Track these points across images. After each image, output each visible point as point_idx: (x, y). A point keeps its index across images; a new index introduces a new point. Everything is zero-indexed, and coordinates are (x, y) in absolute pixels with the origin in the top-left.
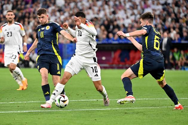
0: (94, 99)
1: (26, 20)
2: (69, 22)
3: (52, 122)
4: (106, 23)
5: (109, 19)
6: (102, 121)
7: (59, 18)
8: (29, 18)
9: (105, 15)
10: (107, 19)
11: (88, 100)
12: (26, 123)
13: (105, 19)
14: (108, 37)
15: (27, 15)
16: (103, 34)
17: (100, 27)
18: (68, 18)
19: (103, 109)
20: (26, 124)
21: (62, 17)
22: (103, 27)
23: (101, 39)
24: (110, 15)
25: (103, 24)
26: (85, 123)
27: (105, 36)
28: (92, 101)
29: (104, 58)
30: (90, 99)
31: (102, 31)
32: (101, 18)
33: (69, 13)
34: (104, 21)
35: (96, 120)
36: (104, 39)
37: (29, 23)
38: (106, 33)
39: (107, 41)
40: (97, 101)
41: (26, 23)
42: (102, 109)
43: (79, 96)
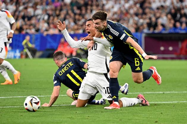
0: (159, 91)
1: (89, 7)
2: (134, 10)
3: (116, 116)
4: (173, 11)
5: (176, 8)
6: (168, 115)
7: (124, 6)
8: (92, 6)
9: (172, 3)
10: (174, 8)
11: (154, 93)
12: (89, 116)
13: (171, 7)
14: (175, 26)
15: (90, 3)
16: (170, 22)
17: (167, 15)
18: (133, 6)
19: (170, 102)
20: (89, 118)
21: (127, 5)
22: (169, 16)
23: (168, 28)
24: (177, 2)
25: (170, 13)
26: (150, 117)
27: (171, 25)
28: (158, 93)
29: (171, 48)
30: (156, 91)
31: (169, 20)
32: (168, 7)
33: (134, 1)
34: (171, 10)
35: (162, 113)
36: (171, 28)
37: (91, 11)
38: (173, 21)
39: (174, 30)
40: (164, 93)
41: (89, 11)
42: (168, 102)
43: (144, 88)
